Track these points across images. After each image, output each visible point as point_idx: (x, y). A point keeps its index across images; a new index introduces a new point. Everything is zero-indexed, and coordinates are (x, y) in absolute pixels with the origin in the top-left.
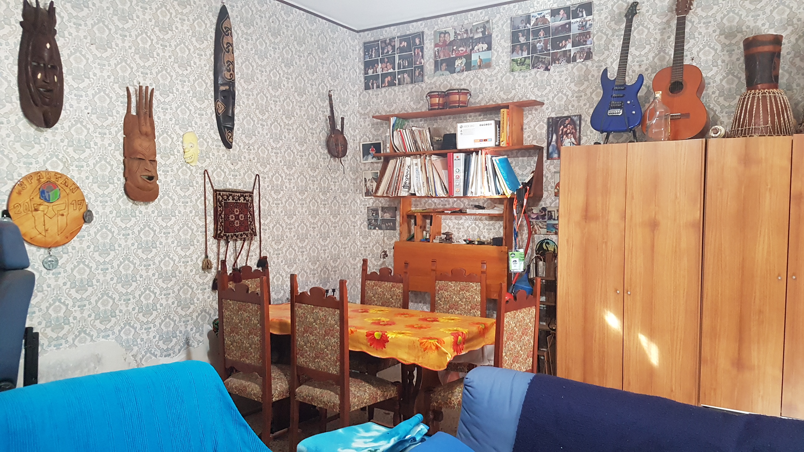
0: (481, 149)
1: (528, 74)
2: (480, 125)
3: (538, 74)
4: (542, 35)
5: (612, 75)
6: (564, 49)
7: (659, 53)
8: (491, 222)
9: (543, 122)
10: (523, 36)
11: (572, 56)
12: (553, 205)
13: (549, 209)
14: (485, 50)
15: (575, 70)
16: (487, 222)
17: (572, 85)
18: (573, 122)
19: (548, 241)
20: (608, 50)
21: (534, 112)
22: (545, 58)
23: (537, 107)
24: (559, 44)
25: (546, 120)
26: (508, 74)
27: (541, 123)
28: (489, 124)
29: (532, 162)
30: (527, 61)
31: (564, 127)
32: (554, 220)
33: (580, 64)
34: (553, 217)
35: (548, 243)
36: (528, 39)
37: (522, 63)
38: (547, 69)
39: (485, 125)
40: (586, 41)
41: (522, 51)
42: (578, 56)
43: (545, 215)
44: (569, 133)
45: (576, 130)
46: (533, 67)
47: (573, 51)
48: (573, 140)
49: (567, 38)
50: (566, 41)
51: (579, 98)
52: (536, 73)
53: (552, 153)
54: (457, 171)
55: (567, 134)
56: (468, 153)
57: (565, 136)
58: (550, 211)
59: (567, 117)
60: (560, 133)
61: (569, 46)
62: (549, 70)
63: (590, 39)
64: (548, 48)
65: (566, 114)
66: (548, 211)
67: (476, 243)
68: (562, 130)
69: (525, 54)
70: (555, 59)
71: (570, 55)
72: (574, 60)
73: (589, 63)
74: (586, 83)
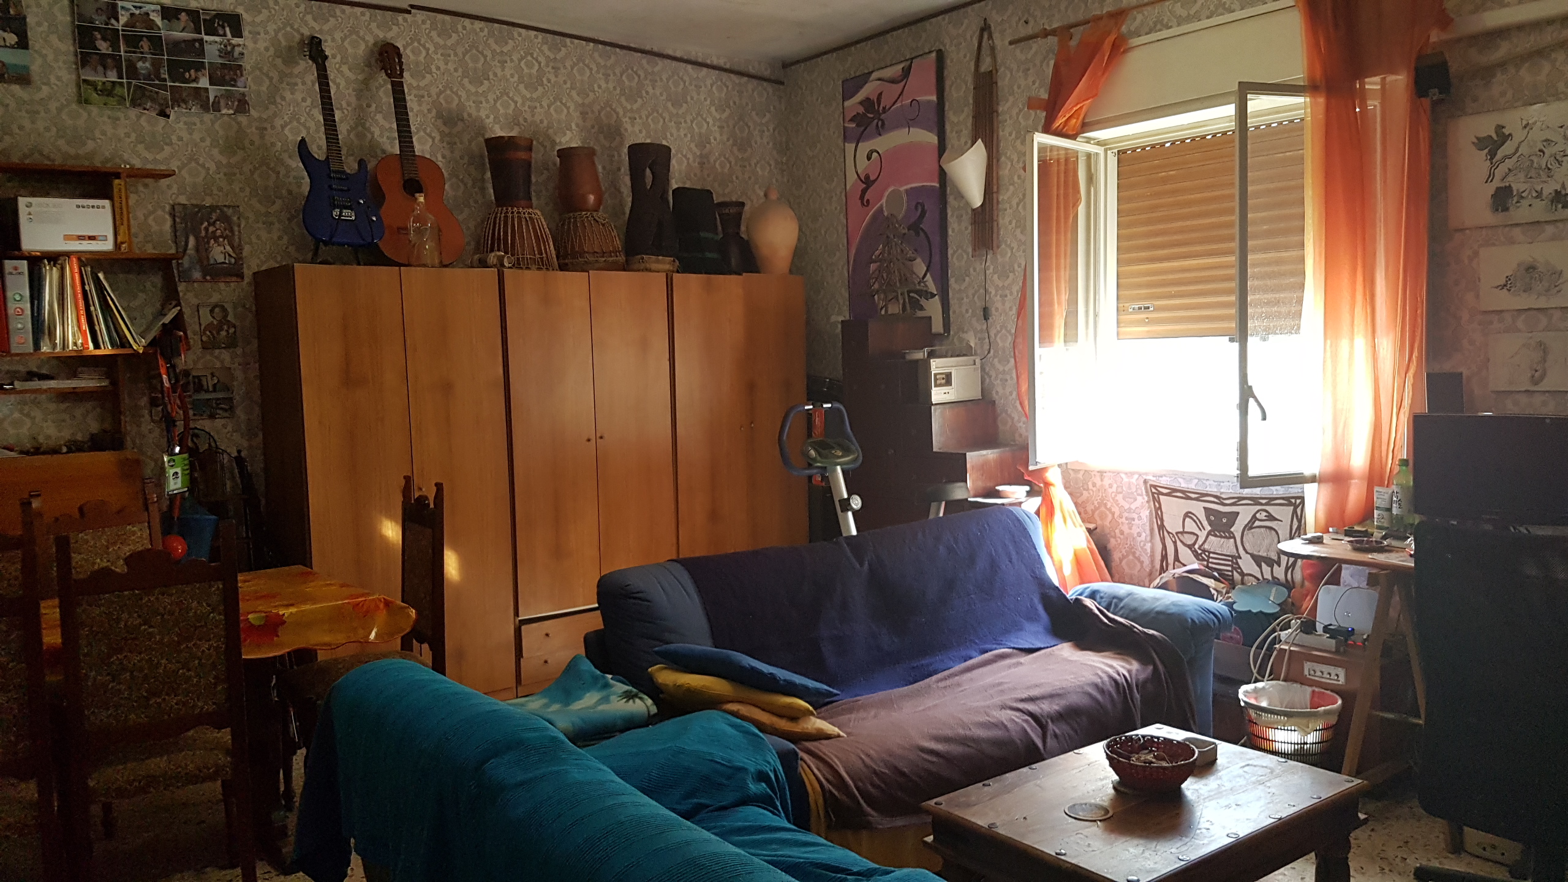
2: (78, 206)
4: (146, 49)
6: (194, 85)
10: (104, 39)
11: (211, 99)
13: (194, 373)
14: (12, 47)
18: (224, 218)
21: (141, 188)
23: (148, 181)
25: (168, 208)
26: (74, 106)
27: (160, 212)
28: (98, 207)
30: (118, 90)
31: (209, 224)
32: (207, 391)
33: (226, 118)
34: (205, 387)
36: (115, 46)
37: (107, 91)
38: (164, 114)
39: (88, 207)
40: (235, 81)
41: (105, 68)
42: (222, 103)
44: (221, 236)
45: (232, 231)
48: (228, 248)
49: (200, 67)
50: (197, 70)
51: (230, 176)
53: (190, 269)
54: (18, 298)
55: (216, 239)
56: (36, 262)
57: (212, 241)
59: (213, 208)
60: (203, 233)
61: (204, 82)
63: (243, 79)
64: (163, 76)
65: (208, 202)
68: (206, 229)
69: (112, 77)
71: (208, 98)
72: (217, 109)
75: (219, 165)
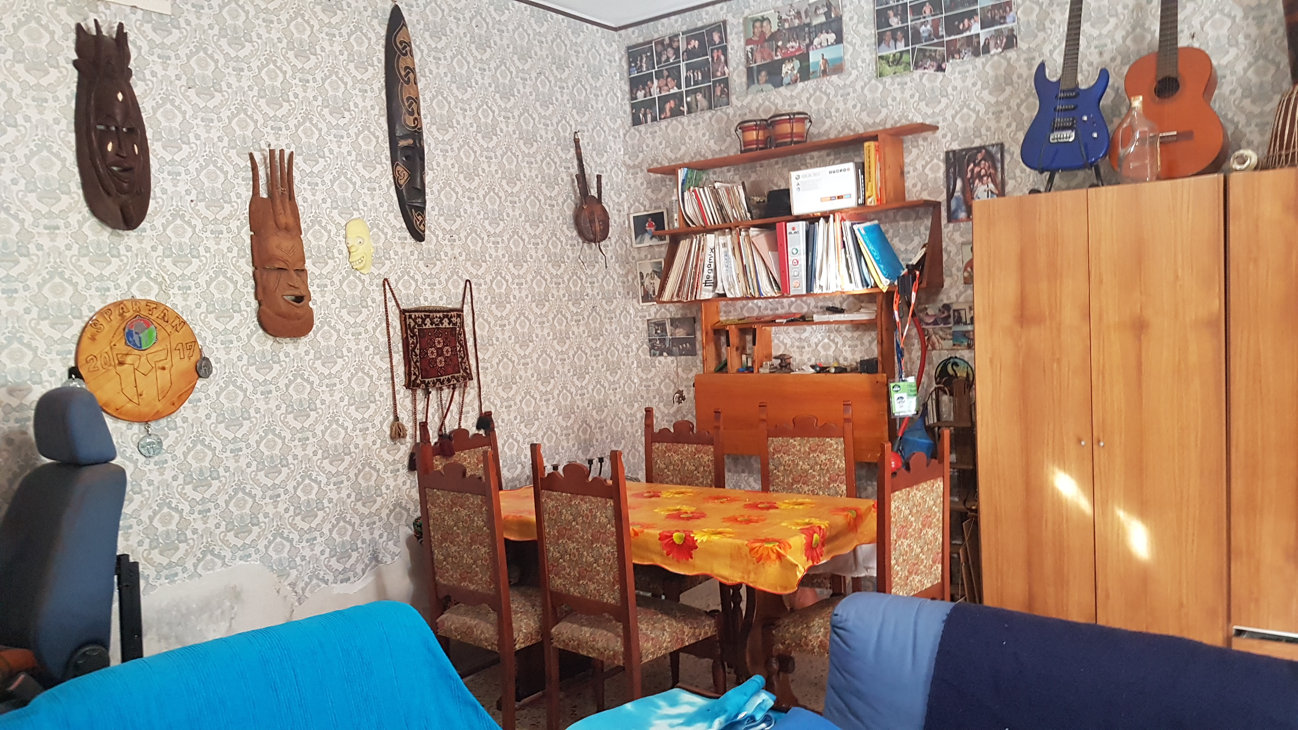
0: (833, 212)
1: (908, 79)
2: (830, 172)
3: (926, 77)
4: (928, 12)
5: (1054, 73)
6: (967, 34)
7: (1134, 29)
8: (856, 334)
9: (938, 159)
10: (895, 15)
11: (982, 44)
12: (961, 299)
13: (955, 307)
14: (832, 44)
15: (988, 68)
16: (849, 335)
17: (985, 93)
18: (989, 157)
19: (956, 360)
20: (1044, 29)
21: (921, 142)
22: (935, 51)
23: (925, 134)
24: (959, 24)
25: (942, 156)
26: (873, 81)
27: (935, 161)
28: (845, 170)
29: (922, 229)
30: (905, 58)
31: (975, 166)
32: (966, 324)
33: (996, 57)
34: (964, 320)
35: (957, 365)
36: (904, 20)
37: (897, 61)
38: (940, 69)
39: (837, 171)
40: (1005, 18)
41: (896, 41)
42: (992, 43)
43: (949, 316)
44: (984, 176)
45: (995, 169)
46: (917, 67)
47: (984, 34)
48: (991, 186)
49: (971, 14)
50: (969, 20)
51: (998, 115)
52: (921, 78)
53: (956, 211)
54: (795, 252)
55: (981, 178)
56: (812, 220)
57: (977, 181)
58: (958, 311)
59: (979, 149)
60: (969, 175)
61: (976, 28)
62: (944, 70)
63: (1011, 14)
64: (940, 34)
65: (977, 143)
66: (954, 311)
67: (833, 370)
68: (972, 170)
69: (901, 46)
70: (953, 51)
71: (979, 43)
72: (986, 50)
73: (1012, 54)
74: (1009, 89)
75: (988, 105)
